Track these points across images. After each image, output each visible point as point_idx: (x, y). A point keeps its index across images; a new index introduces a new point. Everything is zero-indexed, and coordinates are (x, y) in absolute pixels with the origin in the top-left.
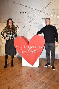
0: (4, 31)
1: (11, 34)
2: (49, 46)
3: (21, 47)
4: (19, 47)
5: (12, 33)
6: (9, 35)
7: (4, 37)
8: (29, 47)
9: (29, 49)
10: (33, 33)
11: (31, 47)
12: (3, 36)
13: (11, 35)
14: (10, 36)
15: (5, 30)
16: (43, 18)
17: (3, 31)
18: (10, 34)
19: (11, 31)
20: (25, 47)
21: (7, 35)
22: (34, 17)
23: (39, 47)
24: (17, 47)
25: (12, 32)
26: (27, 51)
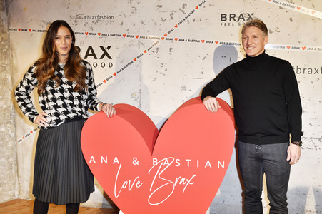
0: (29, 82)
1: (67, 94)
2: (259, 159)
3: (116, 160)
4: (104, 160)
5: (71, 90)
6: (54, 100)
7: (29, 110)
8: (155, 162)
9: (158, 174)
10: (184, 88)
11: (167, 162)
12: (24, 105)
13: (63, 98)
14: (60, 103)
15: (34, 76)
16: (232, 17)
17: (25, 84)
18: (58, 95)
19: (64, 80)
20: (135, 162)
21: (43, 102)
22: (188, 11)
23: (208, 164)
24: (98, 159)
25: (70, 83)
26: (146, 179)
